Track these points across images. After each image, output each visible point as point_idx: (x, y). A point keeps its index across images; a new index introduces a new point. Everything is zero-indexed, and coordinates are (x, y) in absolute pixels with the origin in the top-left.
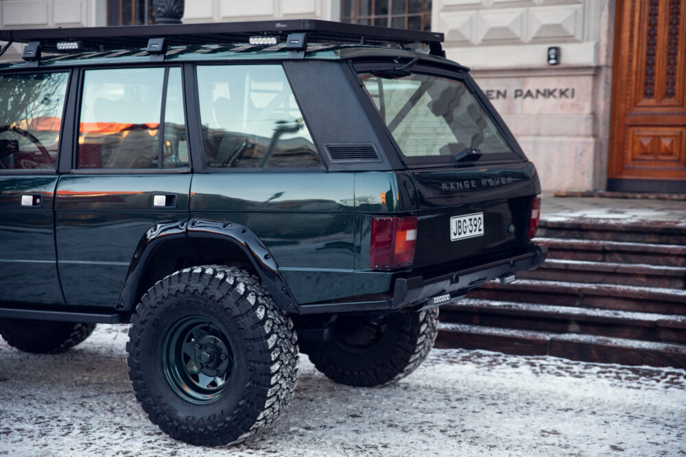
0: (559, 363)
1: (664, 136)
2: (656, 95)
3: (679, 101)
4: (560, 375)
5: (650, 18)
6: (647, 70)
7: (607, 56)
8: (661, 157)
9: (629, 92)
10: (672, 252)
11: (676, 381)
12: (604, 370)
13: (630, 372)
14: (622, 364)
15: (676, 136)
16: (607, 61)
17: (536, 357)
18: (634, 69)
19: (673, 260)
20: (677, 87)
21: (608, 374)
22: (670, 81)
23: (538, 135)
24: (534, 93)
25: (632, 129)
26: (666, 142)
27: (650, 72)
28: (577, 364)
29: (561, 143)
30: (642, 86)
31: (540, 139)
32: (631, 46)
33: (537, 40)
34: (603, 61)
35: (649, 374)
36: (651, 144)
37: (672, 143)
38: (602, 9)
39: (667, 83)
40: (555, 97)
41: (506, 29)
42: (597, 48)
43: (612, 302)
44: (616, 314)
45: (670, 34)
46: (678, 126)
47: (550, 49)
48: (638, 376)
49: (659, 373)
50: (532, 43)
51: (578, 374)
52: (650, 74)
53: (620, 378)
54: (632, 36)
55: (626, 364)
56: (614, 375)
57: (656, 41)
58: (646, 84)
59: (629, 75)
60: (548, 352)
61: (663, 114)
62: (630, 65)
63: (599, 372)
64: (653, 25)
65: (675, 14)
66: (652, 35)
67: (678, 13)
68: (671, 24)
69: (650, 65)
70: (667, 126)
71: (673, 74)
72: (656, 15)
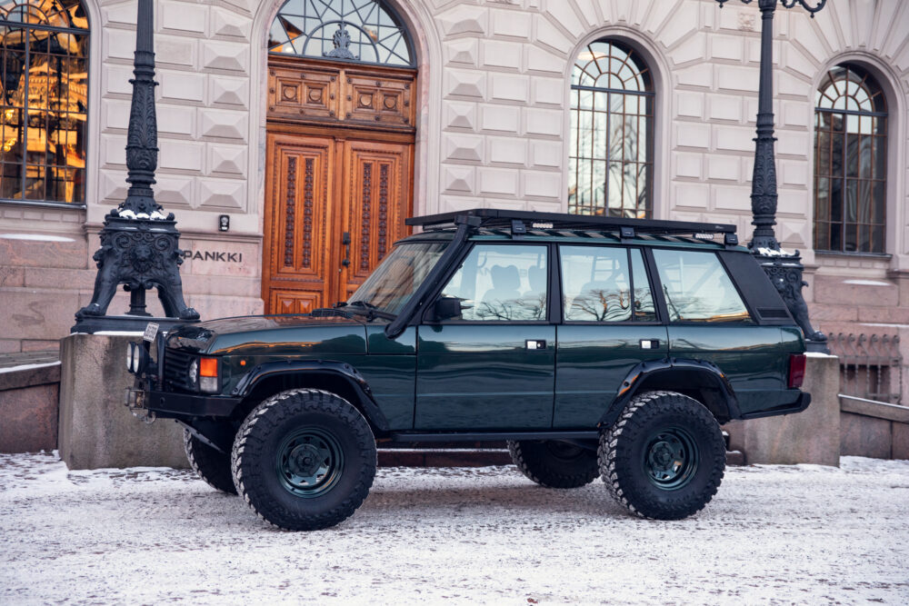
1: (303, 299)
2: (295, 264)
3: (314, 271)
5: (288, 199)
6: (286, 243)
9: (272, 260)
15: (312, 300)
18: (276, 240)
20: (312, 259)
22: (307, 253)
23: (209, 294)
24: (203, 255)
25: (275, 292)
26: (305, 304)
27: (289, 244)
29: (234, 302)
30: (283, 256)
31: (212, 297)
32: (273, 221)
33: (205, 207)
36: (292, 305)
37: (309, 305)
38: (260, 188)
39: (304, 255)
40: (224, 260)
41: (177, 194)
45: (305, 214)
46: (314, 291)
47: (222, 217)
50: (199, 209)
52: (289, 247)
54: (274, 212)
57: (294, 218)
58: (286, 254)
61: (301, 281)
62: (273, 237)
64: (291, 205)
65: (308, 197)
66: (290, 214)
67: (311, 198)
68: (306, 206)
69: (289, 238)
70: (306, 291)
71: (309, 247)
72: (294, 196)
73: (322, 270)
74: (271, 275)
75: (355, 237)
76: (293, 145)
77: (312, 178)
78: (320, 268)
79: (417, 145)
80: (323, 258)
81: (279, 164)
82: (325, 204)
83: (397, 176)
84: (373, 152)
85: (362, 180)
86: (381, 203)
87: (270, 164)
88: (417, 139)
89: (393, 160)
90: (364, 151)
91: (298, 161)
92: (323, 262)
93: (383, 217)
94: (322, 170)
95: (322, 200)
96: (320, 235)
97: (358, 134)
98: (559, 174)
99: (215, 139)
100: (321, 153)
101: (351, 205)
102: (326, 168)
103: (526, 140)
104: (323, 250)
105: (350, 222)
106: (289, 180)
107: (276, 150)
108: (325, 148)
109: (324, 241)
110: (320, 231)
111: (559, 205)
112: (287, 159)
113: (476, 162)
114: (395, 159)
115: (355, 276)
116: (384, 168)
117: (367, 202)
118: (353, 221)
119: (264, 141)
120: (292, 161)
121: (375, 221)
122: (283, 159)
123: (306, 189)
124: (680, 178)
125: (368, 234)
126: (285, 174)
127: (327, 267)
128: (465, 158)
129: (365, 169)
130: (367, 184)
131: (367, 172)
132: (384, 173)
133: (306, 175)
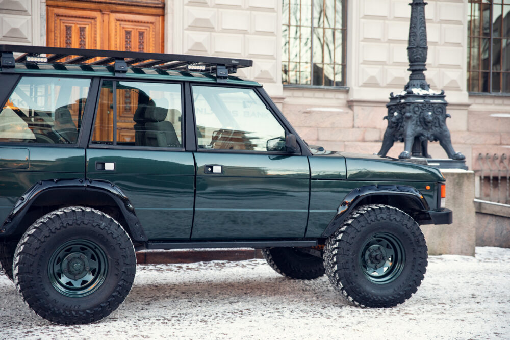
76: (69, 17)
77: (85, 42)
79: (166, 16)
81: (58, 32)
83: (151, 40)
84: (132, 22)
85: (124, 43)
87: (51, 31)
88: (166, 11)
89: (148, 28)
90: (125, 21)
91: (73, 29)
94: (93, 35)
97: (120, 8)
98: (275, 38)
99: (4, 11)
100: (91, 23)
102: (96, 34)
103: (248, 12)
106: (67, 43)
107: (55, 20)
108: (94, 18)
111: (275, 61)
112: (65, 27)
113: (210, 29)
114: (149, 27)
115: (121, 117)
116: (141, 34)
119: (44, 13)
120: (68, 29)
122: (62, 27)
124: (366, 40)
126: (64, 39)
128: (201, 25)
129: (126, 35)
130: (128, 47)
131: (128, 37)
132: (141, 38)
133: (80, 40)
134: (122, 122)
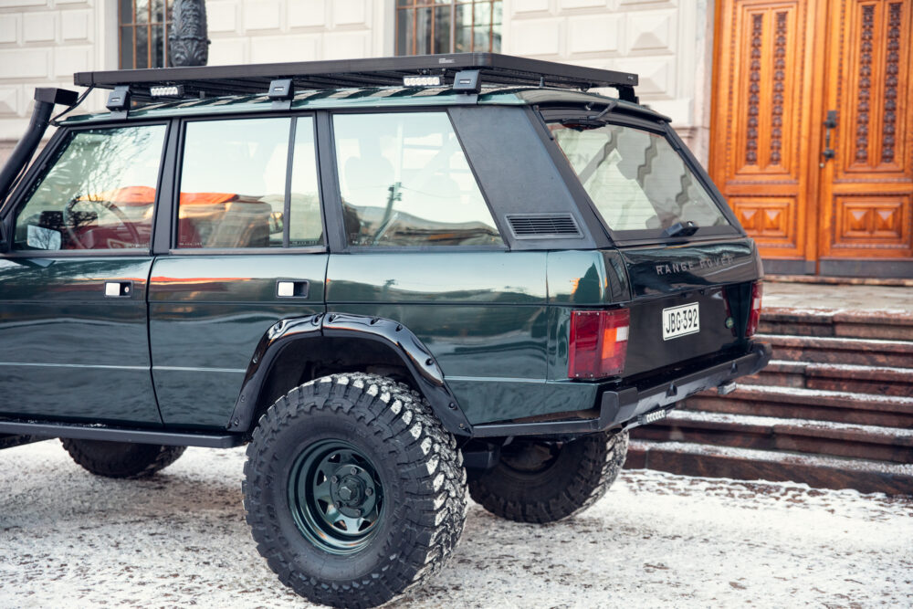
0: (661, 479)
1: (769, 208)
2: (759, 160)
3: (785, 168)
4: (662, 493)
5: (751, 72)
6: (748, 132)
7: (704, 116)
8: (765, 233)
9: (728, 158)
10: (788, 344)
11: (798, 498)
12: (714, 486)
13: (744, 488)
14: (734, 479)
15: (782, 209)
16: (703, 122)
17: (632, 470)
18: (734, 130)
19: (789, 353)
20: (783, 152)
21: (718, 491)
22: (775, 145)
25: (732, 200)
26: (771, 215)
27: (752, 134)
28: (681, 479)
30: (744, 148)
32: (730, 105)
34: (698, 122)
35: (767, 490)
36: (755, 216)
37: (778, 216)
39: (772, 148)
42: (692, 105)
43: (720, 404)
44: (726, 418)
45: (775, 91)
46: (784, 197)
48: (753, 493)
49: (778, 489)
51: (683, 491)
52: (752, 138)
53: (733, 496)
54: (731, 93)
55: (738, 479)
56: (725, 492)
57: (758, 98)
58: (748, 148)
59: (729, 138)
60: (646, 465)
61: (767, 183)
62: (729, 127)
63: (707, 489)
64: (755, 81)
65: (780, 67)
66: (754, 92)
67: (783, 67)
68: (775, 79)
69: (752, 126)
70: (773, 196)
71: (779, 137)
72: (758, 68)
73: (798, 167)
74: (726, 177)
75: (847, 118)
77: (785, 39)
78: (794, 164)
80: (798, 149)
81: (739, 28)
82: (802, 74)
85: (860, 31)
86: (889, 61)
91: (766, 19)
92: (798, 156)
93: (892, 82)
95: (798, 68)
96: (796, 118)
99: (635, 7)
100: (798, 3)
101: (840, 71)
102: (805, 22)
104: (799, 138)
105: (839, 94)
106: (753, 45)
107: (735, 8)
109: (800, 126)
110: (796, 112)
112: (751, 18)
115: (847, 172)
116: (895, 8)
117: (867, 62)
118: (844, 93)
120: (757, 19)
121: (878, 90)
122: (745, 18)
123: (776, 56)
125: (867, 110)
126: (749, 38)
127: (803, 162)
129: (865, 14)
130: (867, 37)
131: (868, 18)
132: (895, 16)
133: (777, 36)
134: (847, 183)
